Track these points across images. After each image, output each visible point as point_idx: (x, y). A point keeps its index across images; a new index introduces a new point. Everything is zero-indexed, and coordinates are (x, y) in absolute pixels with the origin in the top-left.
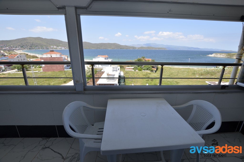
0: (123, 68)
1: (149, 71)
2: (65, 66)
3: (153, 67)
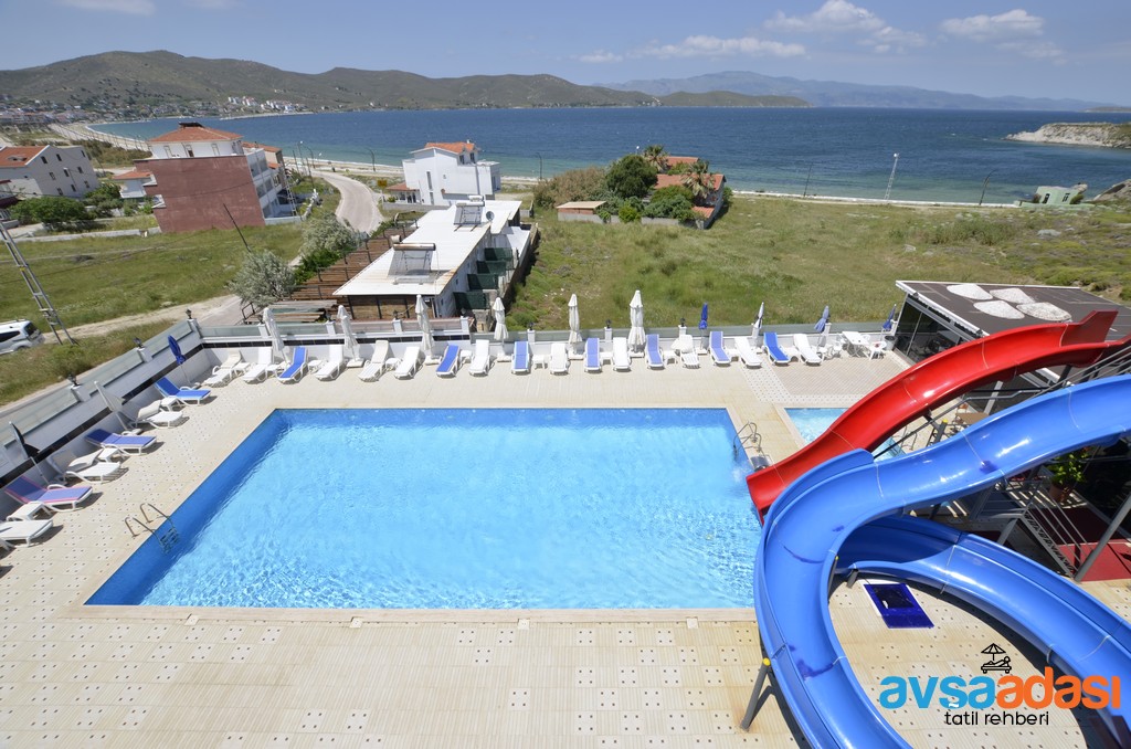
0: (553, 207)
1: (671, 224)
2: (264, 202)
3: (698, 201)
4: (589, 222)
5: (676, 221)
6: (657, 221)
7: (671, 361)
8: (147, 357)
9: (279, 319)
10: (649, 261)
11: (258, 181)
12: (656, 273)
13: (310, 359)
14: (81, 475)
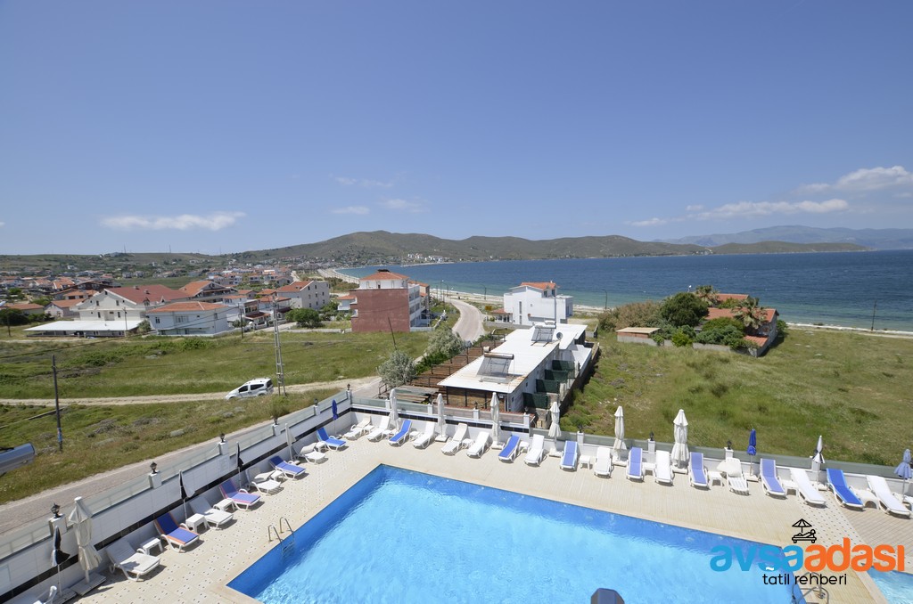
0: (614, 331)
1: (723, 350)
2: (412, 317)
3: (749, 331)
4: (644, 344)
5: (728, 347)
6: (708, 347)
7: (717, 482)
8: (318, 412)
9: (399, 398)
10: (700, 382)
11: (412, 304)
12: (707, 394)
13: (413, 430)
14: (258, 486)
